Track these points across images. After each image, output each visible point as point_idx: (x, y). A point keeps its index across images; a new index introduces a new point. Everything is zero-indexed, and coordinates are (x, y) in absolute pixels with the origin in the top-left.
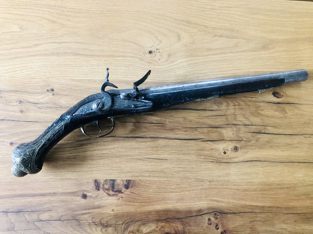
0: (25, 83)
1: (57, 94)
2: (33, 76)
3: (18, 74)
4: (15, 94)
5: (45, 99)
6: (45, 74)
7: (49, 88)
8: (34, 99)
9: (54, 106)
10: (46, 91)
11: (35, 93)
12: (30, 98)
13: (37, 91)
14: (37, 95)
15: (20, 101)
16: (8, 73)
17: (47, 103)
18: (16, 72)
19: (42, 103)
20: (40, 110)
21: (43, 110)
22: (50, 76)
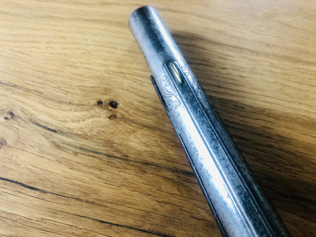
0: (46, 73)
1: (123, 118)
2: (73, 59)
3: (39, 48)
4: (7, 93)
5: (82, 124)
6: (107, 63)
7: (105, 98)
8: (51, 116)
9: (102, 149)
10: (93, 102)
11: (61, 102)
12: (42, 112)
13: (69, 98)
14: (64, 106)
15: (12, 114)
16: (14, 41)
17: (85, 137)
18: (35, 45)
19: (69, 134)
20: (57, 152)
21: (64, 155)
22: (118, 70)
